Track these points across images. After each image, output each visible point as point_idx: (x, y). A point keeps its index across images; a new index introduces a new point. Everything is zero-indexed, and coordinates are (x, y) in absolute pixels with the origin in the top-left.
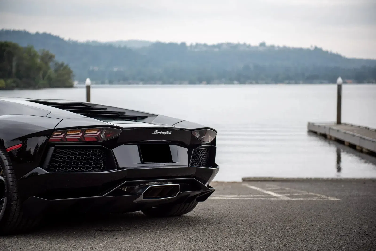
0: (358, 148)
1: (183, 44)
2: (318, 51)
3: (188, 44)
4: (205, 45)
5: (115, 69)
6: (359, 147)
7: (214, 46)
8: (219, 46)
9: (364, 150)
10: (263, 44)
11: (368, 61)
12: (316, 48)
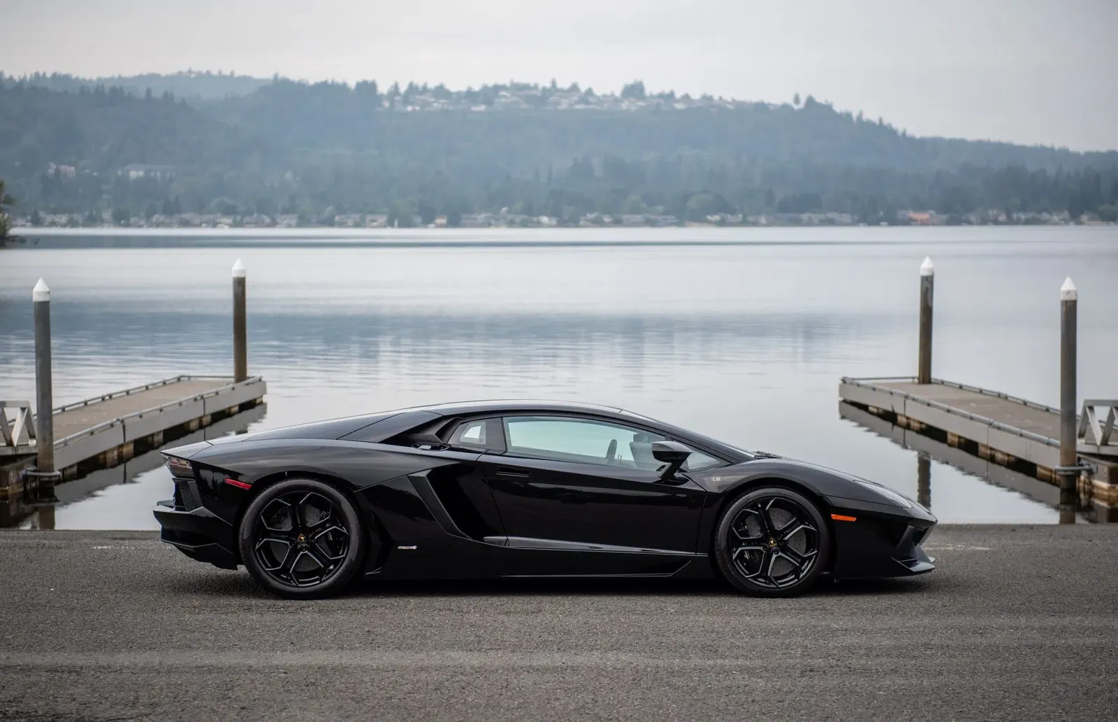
0: (982, 449)
1: (367, 88)
2: (816, 112)
3: (383, 88)
4: (441, 92)
5: (135, 174)
6: (986, 446)
7: (470, 95)
8: (489, 94)
9: (999, 456)
10: (634, 90)
11: (980, 146)
12: (810, 101)
